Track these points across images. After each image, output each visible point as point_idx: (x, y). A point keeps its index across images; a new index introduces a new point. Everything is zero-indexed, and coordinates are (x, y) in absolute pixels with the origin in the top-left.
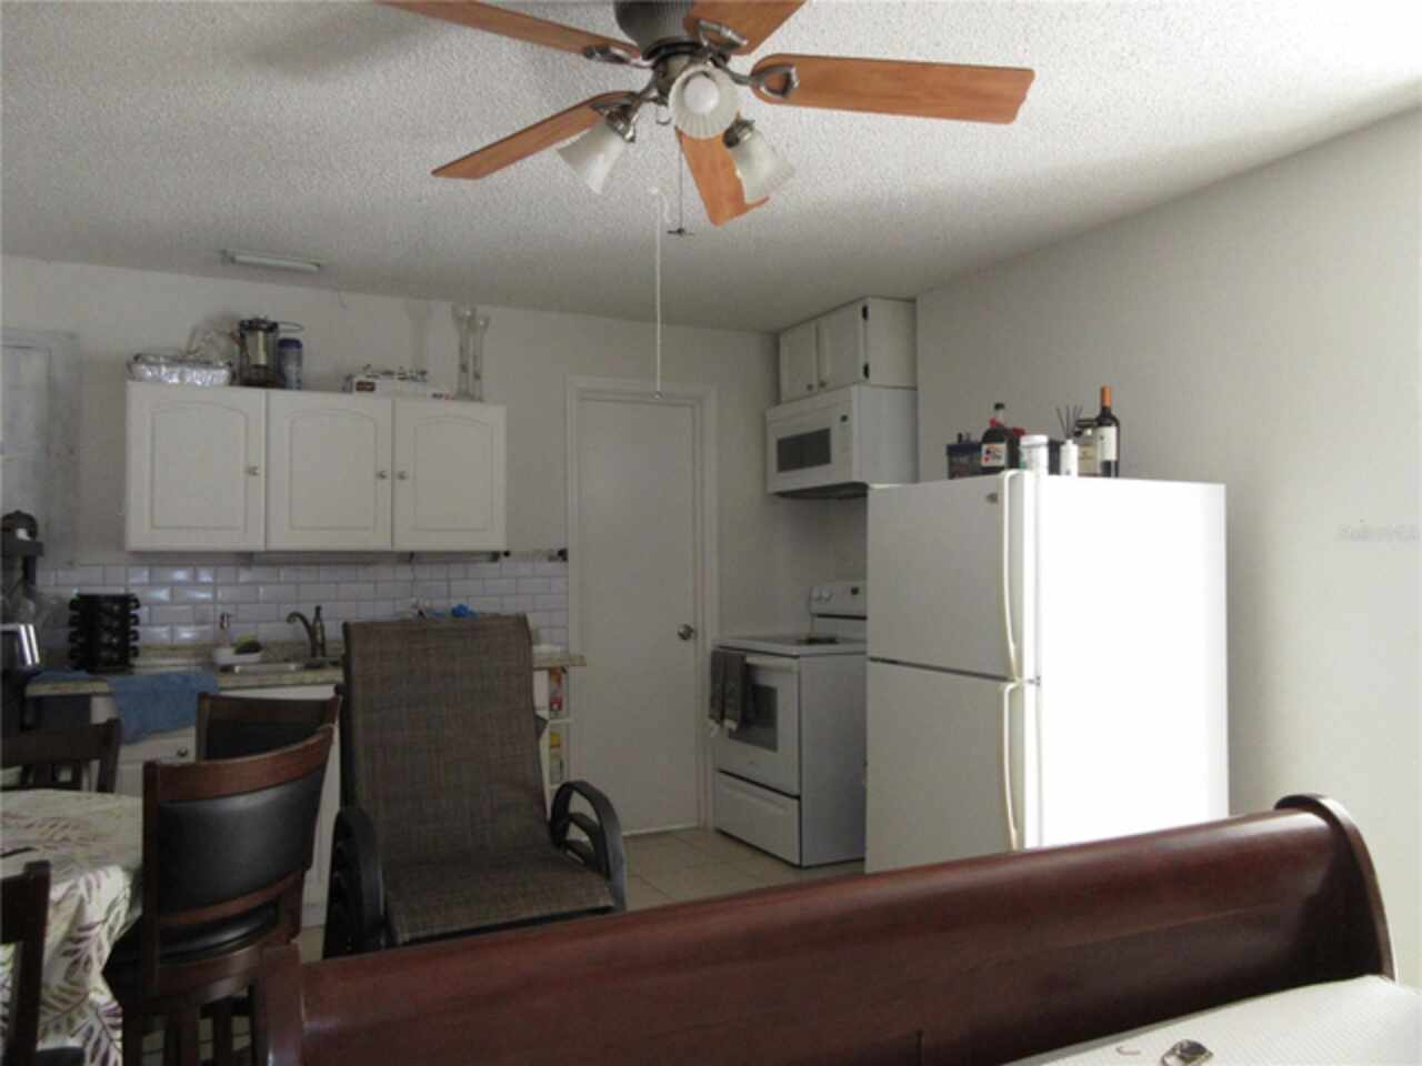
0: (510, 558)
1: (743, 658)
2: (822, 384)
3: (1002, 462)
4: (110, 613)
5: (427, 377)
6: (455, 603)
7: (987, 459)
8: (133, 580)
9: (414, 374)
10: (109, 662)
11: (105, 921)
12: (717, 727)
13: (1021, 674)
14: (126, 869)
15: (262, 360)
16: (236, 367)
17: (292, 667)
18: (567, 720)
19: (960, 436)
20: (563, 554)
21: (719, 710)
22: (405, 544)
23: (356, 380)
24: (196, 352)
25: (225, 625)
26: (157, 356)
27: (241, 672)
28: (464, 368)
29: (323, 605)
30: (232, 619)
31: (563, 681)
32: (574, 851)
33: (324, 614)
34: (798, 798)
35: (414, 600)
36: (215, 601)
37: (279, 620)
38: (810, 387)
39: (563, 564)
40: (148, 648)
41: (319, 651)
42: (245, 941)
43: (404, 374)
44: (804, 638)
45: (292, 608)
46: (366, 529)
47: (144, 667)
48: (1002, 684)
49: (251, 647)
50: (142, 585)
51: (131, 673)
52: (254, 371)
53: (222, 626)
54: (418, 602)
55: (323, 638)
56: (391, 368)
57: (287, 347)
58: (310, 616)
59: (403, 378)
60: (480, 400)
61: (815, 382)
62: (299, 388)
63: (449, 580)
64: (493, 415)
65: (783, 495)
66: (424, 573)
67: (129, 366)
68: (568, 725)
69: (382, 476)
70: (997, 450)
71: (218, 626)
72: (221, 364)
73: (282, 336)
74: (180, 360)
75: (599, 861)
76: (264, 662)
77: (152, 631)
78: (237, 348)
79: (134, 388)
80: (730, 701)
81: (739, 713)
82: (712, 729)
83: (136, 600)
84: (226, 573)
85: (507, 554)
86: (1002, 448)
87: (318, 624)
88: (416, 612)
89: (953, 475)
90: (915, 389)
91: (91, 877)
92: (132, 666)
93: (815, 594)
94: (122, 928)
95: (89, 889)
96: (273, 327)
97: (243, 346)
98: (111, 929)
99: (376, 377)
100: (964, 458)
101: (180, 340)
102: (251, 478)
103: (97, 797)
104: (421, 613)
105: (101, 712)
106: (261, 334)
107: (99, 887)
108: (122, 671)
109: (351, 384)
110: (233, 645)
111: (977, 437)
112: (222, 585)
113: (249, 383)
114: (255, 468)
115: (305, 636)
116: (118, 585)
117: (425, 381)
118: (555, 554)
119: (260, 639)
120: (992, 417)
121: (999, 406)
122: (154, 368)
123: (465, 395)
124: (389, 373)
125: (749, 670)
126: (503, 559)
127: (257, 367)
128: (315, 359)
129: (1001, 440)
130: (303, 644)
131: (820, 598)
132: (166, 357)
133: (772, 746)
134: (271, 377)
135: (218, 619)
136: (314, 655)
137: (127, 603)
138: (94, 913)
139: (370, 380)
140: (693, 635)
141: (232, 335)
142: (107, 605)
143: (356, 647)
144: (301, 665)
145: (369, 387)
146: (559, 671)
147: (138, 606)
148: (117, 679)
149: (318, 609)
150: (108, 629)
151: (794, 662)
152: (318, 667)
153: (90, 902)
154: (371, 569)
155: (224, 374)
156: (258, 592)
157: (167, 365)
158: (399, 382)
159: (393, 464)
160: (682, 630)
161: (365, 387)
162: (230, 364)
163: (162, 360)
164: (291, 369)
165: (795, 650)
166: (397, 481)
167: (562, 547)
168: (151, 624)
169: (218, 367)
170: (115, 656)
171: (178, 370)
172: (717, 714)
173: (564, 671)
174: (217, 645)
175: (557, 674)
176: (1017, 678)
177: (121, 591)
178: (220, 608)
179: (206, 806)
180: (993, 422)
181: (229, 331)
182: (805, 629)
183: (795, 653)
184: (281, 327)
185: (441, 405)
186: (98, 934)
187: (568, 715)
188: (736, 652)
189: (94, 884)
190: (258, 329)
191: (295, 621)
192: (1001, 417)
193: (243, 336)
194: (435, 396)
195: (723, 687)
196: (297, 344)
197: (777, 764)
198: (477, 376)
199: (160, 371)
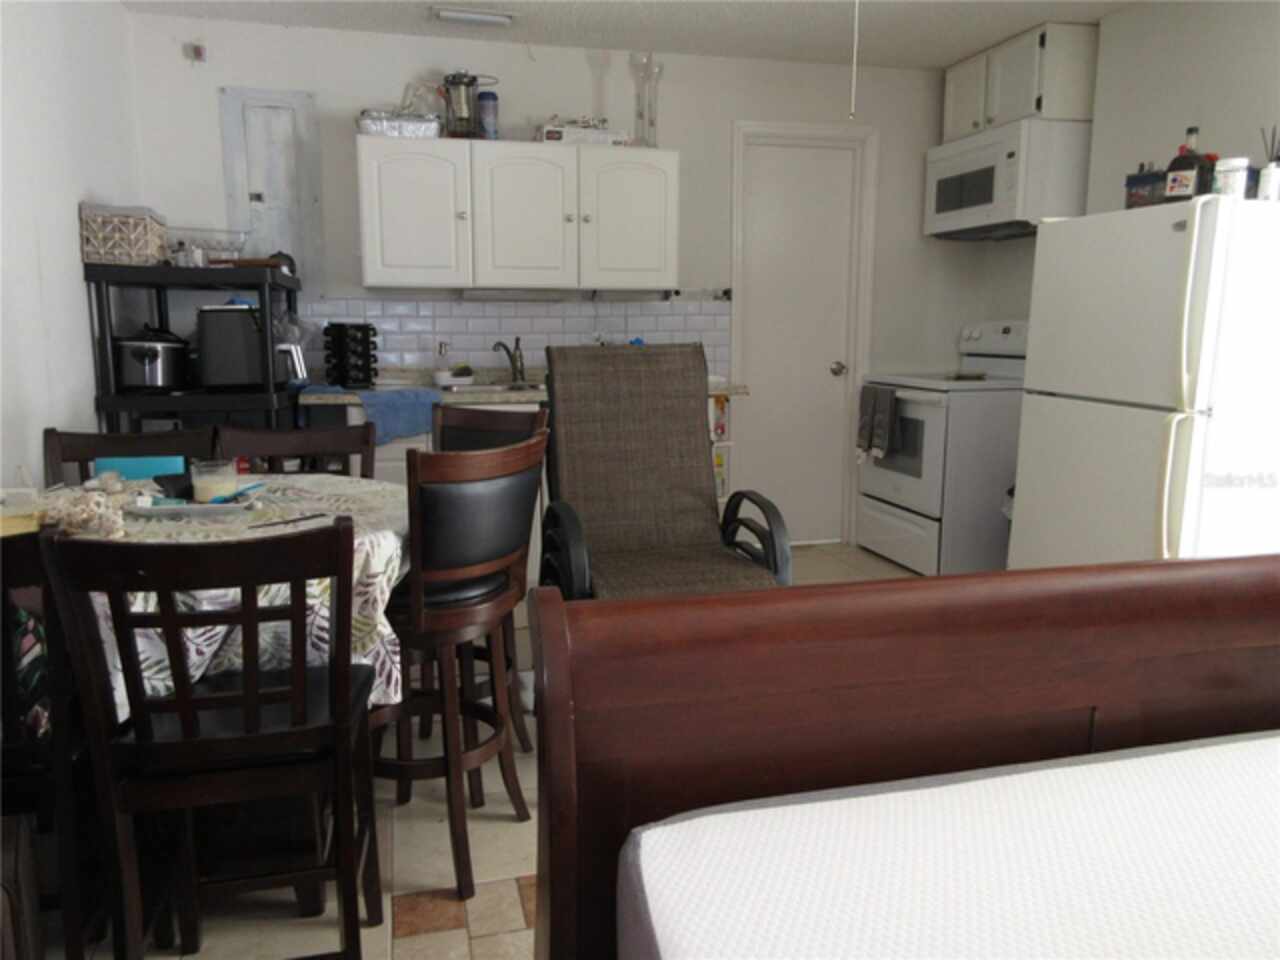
0: (679, 297)
1: (893, 392)
2: (990, 121)
3: (1190, 191)
4: (354, 339)
5: (606, 125)
6: (632, 337)
7: (1172, 188)
8: (369, 313)
9: (596, 122)
10: (356, 380)
11: (385, 572)
12: (864, 455)
13: (1192, 404)
14: (397, 534)
15: (465, 114)
16: (444, 121)
17: (498, 388)
18: (731, 443)
19: (1142, 166)
20: (727, 294)
21: (867, 439)
22: (590, 282)
23: (545, 130)
24: (409, 107)
25: (443, 351)
26: (378, 111)
27: (458, 392)
28: (640, 115)
29: (522, 337)
30: (447, 347)
31: (726, 410)
32: (743, 550)
33: (521, 344)
34: (939, 520)
35: (596, 335)
36: (434, 333)
37: (484, 349)
38: (976, 125)
39: (728, 303)
40: (384, 369)
41: (519, 377)
42: (485, 598)
43: (587, 122)
44: (952, 375)
45: (497, 339)
46: (556, 268)
47: (381, 385)
48: (1172, 415)
49: (464, 372)
50: (376, 317)
51: (373, 390)
52: (458, 123)
53: (440, 352)
54: (600, 336)
55: (522, 364)
56: (574, 117)
57: (484, 99)
58: (511, 346)
59: (586, 126)
60: (655, 146)
61: (981, 120)
62: (497, 138)
63: (626, 317)
64: (667, 161)
65: (940, 236)
66: (604, 309)
67: (357, 122)
68: (729, 447)
69: (569, 219)
70: (1186, 178)
71: (437, 354)
72: (431, 117)
73: (482, 89)
74: (397, 114)
75: (768, 559)
76: (475, 384)
77: (387, 357)
78: (443, 102)
79: (363, 141)
80: (879, 431)
81: (886, 444)
82: (859, 457)
83: (374, 329)
84: (442, 307)
85: (677, 293)
86: (1191, 176)
87: (518, 353)
88: (598, 344)
89: (1130, 205)
90: (1090, 121)
91: (373, 537)
92: (373, 384)
93: (966, 333)
94: (397, 579)
95: (372, 547)
96: (473, 81)
97: (449, 102)
98: (389, 580)
99: (562, 126)
100: (1145, 187)
101: (396, 97)
102: (460, 222)
103: (364, 482)
104: (603, 344)
105: (355, 418)
106: (463, 88)
107: (379, 545)
108: (367, 388)
109: (542, 133)
110: (450, 369)
111: (1162, 164)
112: (441, 317)
113: (454, 135)
114: (463, 213)
115: (507, 362)
116: (360, 316)
117: (605, 129)
118: (720, 293)
119: (472, 364)
120: (1183, 143)
121: (1191, 131)
122: (378, 123)
123: (642, 141)
124: (573, 122)
125: (898, 403)
126: (674, 297)
127: (461, 119)
128: (509, 111)
129: (1190, 167)
130: (506, 370)
131: (969, 338)
132: (386, 112)
133: (918, 474)
134: (471, 128)
135: (438, 347)
136: (515, 379)
137: (367, 330)
138: (377, 566)
139: (558, 129)
140: (844, 371)
141: (439, 91)
142: (351, 332)
143: (559, 368)
144: (505, 387)
145: (557, 136)
146: (723, 399)
147: (375, 335)
148: (365, 393)
149: (518, 340)
150: (354, 352)
151: (944, 396)
152: (520, 389)
153: (374, 557)
154: (559, 307)
155: (434, 126)
156: (467, 324)
157: (388, 119)
158: (583, 130)
159: (579, 209)
160: (834, 366)
161: (555, 136)
162: (438, 117)
163: (383, 114)
164: (489, 121)
165: (944, 385)
166: (583, 224)
167: (726, 287)
168: (385, 350)
169: (430, 121)
170: (361, 376)
171: (396, 124)
172: (866, 445)
173: (727, 400)
174: (438, 369)
175: (722, 401)
176: (1187, 410)
177: (360, 321)
178: (439, 338)
179: (454, 488)
180: (1182, 148)
181: (436, 86)
182: (953, 368)
183: (945, 388)
184: (480, 80)
185: (621, 150)
186: (381, 582)
187: (728, 440)
188: (887, 387)
189: (375, 544)
190: (461, 83)
191: (499, 350)
192: (1193, 143)
193: (448, 90)
194: (616, 143)
195: (873, 418)
196: (493, 96)
197: (922, 490)
198: (652, 123)
199: (382, 126)
